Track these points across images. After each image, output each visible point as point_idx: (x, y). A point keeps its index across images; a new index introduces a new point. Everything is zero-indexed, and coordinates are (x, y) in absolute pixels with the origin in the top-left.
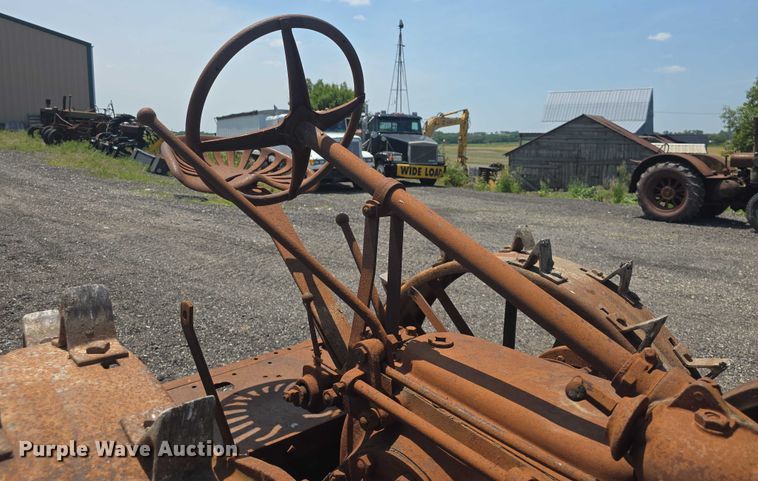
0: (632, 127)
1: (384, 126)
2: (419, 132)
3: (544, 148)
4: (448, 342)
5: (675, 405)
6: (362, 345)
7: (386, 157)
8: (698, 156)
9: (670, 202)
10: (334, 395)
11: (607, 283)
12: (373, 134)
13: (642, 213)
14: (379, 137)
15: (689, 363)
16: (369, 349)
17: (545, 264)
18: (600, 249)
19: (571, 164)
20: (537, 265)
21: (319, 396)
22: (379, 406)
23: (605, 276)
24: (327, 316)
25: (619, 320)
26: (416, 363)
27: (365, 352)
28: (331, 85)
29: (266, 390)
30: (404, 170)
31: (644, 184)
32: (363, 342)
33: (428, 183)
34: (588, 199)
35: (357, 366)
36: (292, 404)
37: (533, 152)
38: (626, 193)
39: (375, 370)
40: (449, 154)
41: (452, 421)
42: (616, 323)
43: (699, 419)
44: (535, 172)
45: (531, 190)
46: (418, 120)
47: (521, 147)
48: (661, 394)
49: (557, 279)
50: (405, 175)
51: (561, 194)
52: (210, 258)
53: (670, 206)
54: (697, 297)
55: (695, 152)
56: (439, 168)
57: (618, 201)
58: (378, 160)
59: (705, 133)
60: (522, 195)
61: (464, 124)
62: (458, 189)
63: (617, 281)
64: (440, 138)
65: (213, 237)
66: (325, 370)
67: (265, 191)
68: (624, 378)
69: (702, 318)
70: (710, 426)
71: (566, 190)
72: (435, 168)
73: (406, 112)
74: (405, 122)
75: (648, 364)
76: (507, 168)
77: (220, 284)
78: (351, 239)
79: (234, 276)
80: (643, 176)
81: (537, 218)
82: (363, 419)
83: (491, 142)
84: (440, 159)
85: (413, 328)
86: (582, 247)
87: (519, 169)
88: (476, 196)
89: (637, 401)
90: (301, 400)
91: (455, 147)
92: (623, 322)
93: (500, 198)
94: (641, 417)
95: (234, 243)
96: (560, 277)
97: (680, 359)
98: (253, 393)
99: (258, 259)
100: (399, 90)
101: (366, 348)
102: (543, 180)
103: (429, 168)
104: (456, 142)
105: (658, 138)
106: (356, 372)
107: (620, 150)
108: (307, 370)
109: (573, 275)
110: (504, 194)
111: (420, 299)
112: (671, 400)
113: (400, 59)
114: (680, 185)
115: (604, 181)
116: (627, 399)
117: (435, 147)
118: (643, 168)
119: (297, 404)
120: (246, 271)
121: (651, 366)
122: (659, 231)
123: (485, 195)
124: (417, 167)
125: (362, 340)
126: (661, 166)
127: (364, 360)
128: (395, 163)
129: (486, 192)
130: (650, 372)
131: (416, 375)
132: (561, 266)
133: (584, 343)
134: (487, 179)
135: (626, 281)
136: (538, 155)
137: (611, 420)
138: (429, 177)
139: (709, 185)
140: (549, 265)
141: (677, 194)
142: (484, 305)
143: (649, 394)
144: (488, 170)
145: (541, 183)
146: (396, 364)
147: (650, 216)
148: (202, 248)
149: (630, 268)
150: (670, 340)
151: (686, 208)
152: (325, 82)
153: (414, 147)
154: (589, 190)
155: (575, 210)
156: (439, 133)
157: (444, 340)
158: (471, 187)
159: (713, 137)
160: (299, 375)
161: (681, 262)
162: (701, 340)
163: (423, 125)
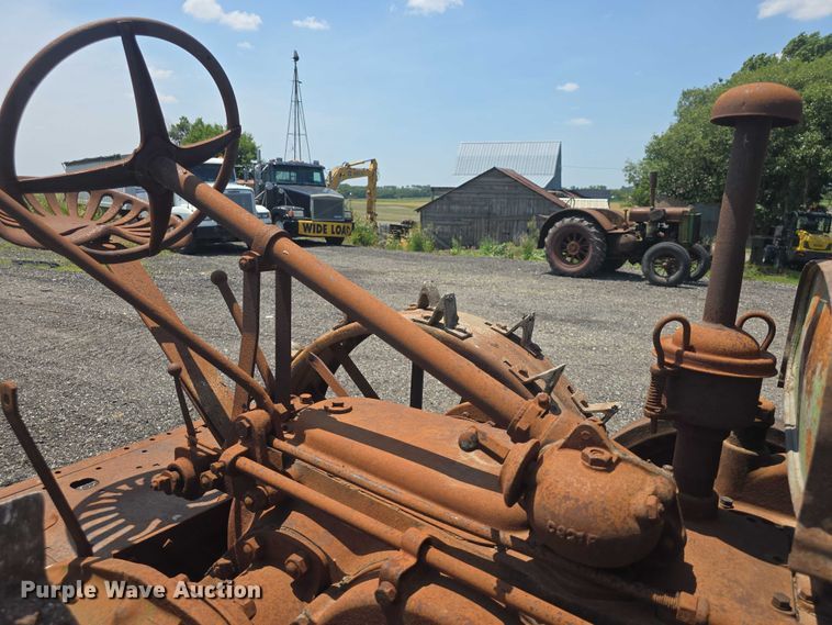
0: (541, 181)
1: (281, 176)
2: (322, 184)
3: (454, 203)
4: (346, 407)
5: (564, 446)
6: (244, 418)
7: (284, 212)
8: (600, 211)
9: (575, 257)
10: (214, 477)
11: (510, 336)
12: (269, 185)
13: (550, 269)
14: (276, 189)
15: (585, 409)
16: (252, 422)
17: (450, 320)
18: (510, 307)
19: (483, 220)
20: (442, 321)
21: (196, 480)
22: (265, 483)
23: (509, 329)
24: (206, 391)
25: (521, 372)
26: (310, 433)
27: (248, 425)
28: (213, 126)
29: (140, 482)
30: (307, 227)
31: (552, 240)
32: (245, 415)
33: (334, 242)
34: (499, 257)
35: (240, 442)
36: (162, 492)
37: (445, 207)
38: (535, 250)
39: (260, 443)
40: (357, 209)
41: (348, 490)
42: (519, 374)
43: (585, 457)
44: (447, 229)
45: (443, 249)
46: (320, 169)
47: (433, 201)
48: (552, 437)
49: (462, 334)
50: (307, 233)
51: (473, 252)
52: (67, 337)
53: (575, 261)
54: (597, 348)
55: (599, 207)
56: (346, 225)
57: (527, 259)
58: (276, 217)
59: (608, 188)
60: (434, 254)
61: (373, 175)
62: (368, 248)
63: (519, 333)
64: (347, 191)
65: (69, 311)
66: (202, 451)
67: (119, 246)
68: (518, 425)
69: (602, 368)
70: (595, 462)
71: (478, 248)
72: (342, 225)
73: (306, 160)
74: (306, 172)
75: (540, 409)
76: (419, 226)
77: (82, 367)
78: (230, 300)
79: (100, 356)
80: (551, 231)
81: (449, 277)
82: (248, 500)
83: (402, 197)
84: (347, 215)
85: (308, 396)
86: (493, 306)
87: (430, 226)
88: (388, 256)
89: (529, 445)
90: (173, 488)
91: (364, 203)
92: (524, 373)
93: (412, 257)
94: (533, 461)
95: (97, 317)
96: (465, 332)
97: (577, 405)
98: (125, 487)
99: (130, 334)
100: (297, 134)
101: (248, 421)
102: (456, 238)
103: (335, 225)
104: (364, 197)
105: (565, 193)
106: (238, 448)
107: (530, 205)
108: (179, 453)
109: (479, 330)
110: (416, 253)
111: (321, 367)
112: (561, 441)
113: (296, 98)
114: (584, 240)
115: (514, 237)
116: (519, 444)
117: (341, 201)
118: (550, 223)
119: (168, 492)
120: (116, 349)
121: (544, 411)
122: (565, 286)
123: (398, 255)
124: (322, 224)
125: (244, 412)
126: (567, 220)
127: (247, 434)
128: (296, 219)
129: (397, 251)
130: (542, 417)
131: (310, 445)
132: (466, 321)
133: (480, 393)
134: (398, 237)
135: (528, 334)
136: (450, 211)
137: (504, 467)
138: (336, 235)
139: (610, 239)
140: (454, 321)
141: (581, 249)
142: (396, 370)
143: (541, 439)
144: (399, 227)
145: (454, 241)
146: (287, 436)
147: (557, 272)
148: (54, 324)
149: (532, 319)
150: (569, 387)
151: (590, 263)
152: (206, 123)
153: (317, 201)
154: (500, 247)
155: (487, 268)
156: (346, 186)
157: (341, 405)
158: (382, 246)
159: (615, 192)
160: (170, 460)
161: (585, 316)
162: (600, 389)
163: (326, 176)
